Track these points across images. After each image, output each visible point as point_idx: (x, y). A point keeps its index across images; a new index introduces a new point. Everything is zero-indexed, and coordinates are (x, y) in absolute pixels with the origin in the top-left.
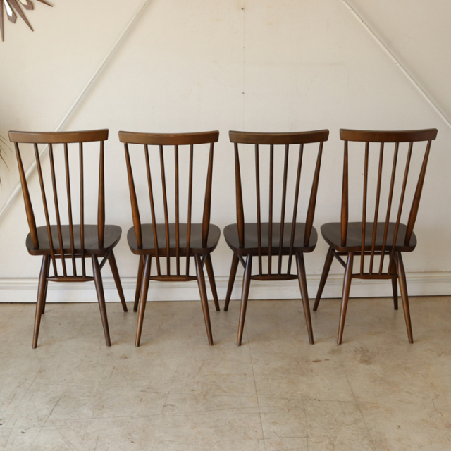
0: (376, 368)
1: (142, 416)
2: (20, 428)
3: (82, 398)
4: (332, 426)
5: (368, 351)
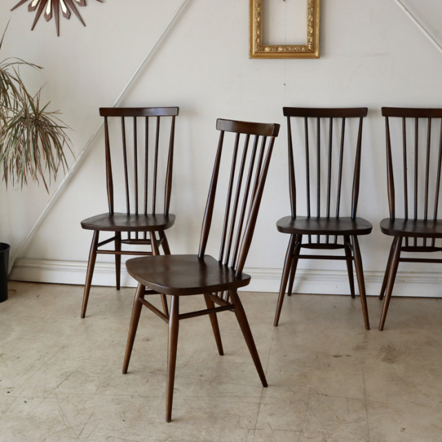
0: (398, 368)
1: (142, 397)
2: (25, 397)
3: (92, 375)
4: (331, 423)
5: (394, 350)
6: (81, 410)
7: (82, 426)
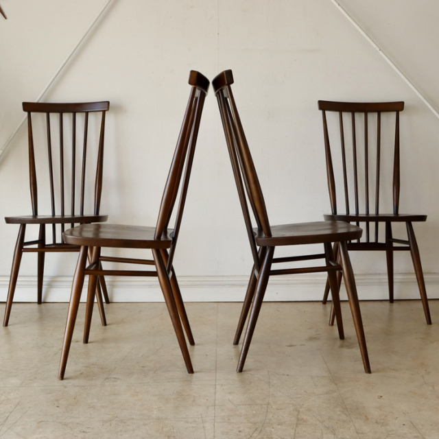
4: (299, 396)
6: (4, 401)
7: (7, 415)
